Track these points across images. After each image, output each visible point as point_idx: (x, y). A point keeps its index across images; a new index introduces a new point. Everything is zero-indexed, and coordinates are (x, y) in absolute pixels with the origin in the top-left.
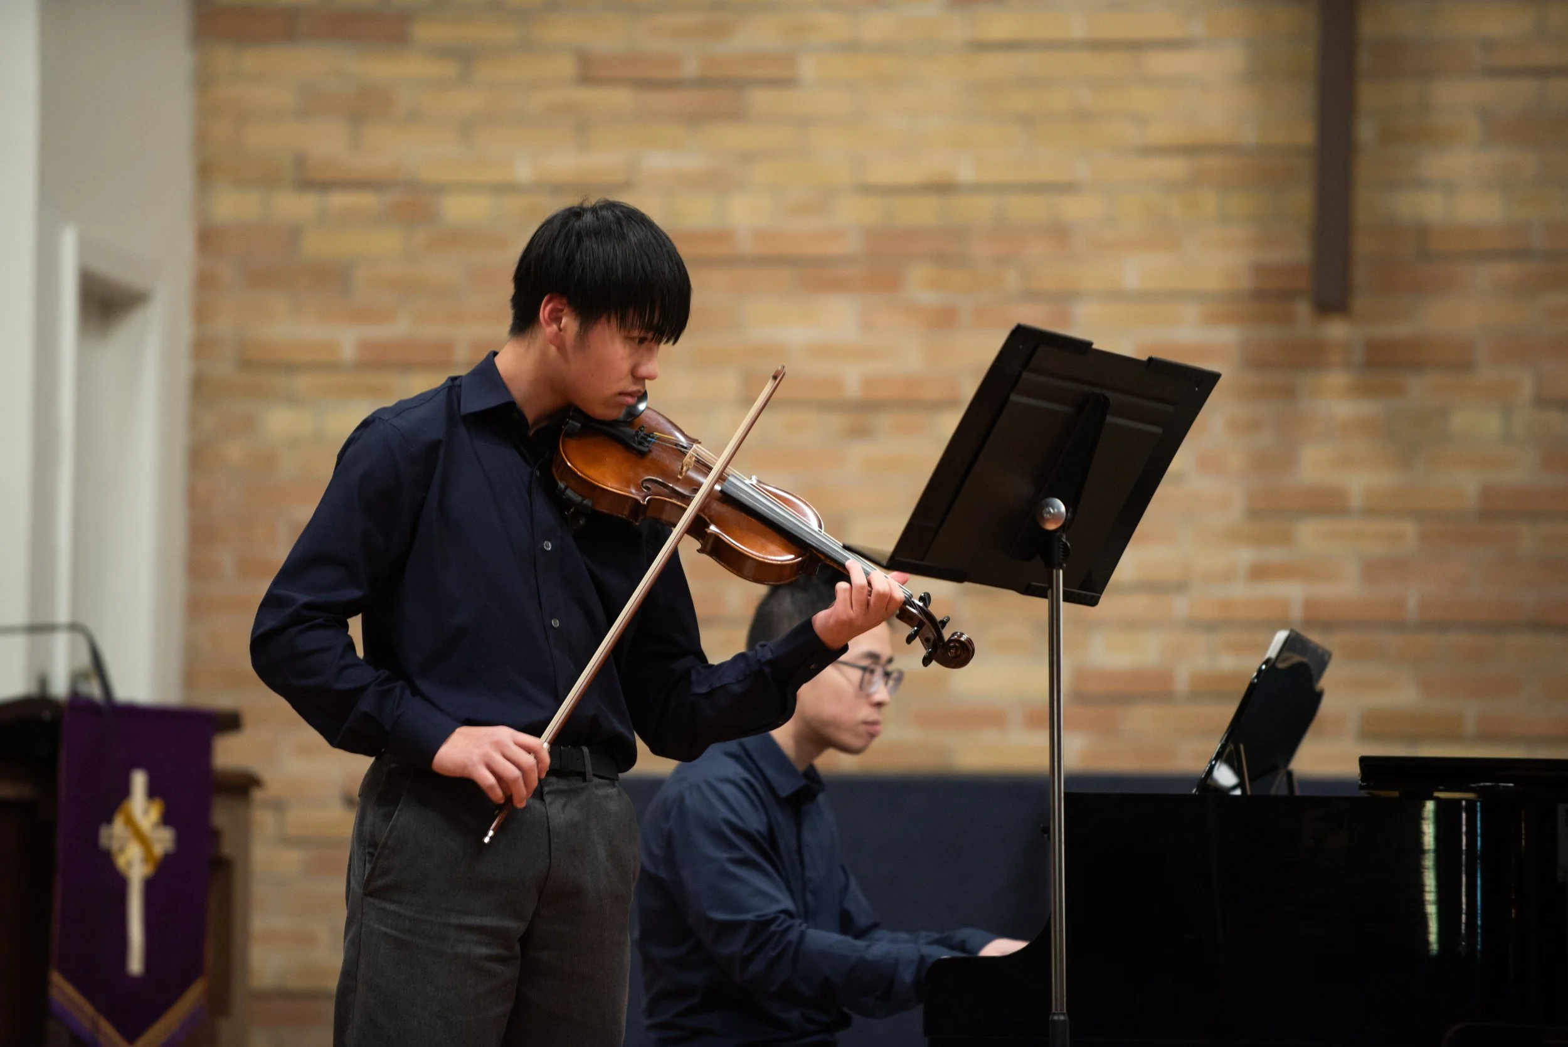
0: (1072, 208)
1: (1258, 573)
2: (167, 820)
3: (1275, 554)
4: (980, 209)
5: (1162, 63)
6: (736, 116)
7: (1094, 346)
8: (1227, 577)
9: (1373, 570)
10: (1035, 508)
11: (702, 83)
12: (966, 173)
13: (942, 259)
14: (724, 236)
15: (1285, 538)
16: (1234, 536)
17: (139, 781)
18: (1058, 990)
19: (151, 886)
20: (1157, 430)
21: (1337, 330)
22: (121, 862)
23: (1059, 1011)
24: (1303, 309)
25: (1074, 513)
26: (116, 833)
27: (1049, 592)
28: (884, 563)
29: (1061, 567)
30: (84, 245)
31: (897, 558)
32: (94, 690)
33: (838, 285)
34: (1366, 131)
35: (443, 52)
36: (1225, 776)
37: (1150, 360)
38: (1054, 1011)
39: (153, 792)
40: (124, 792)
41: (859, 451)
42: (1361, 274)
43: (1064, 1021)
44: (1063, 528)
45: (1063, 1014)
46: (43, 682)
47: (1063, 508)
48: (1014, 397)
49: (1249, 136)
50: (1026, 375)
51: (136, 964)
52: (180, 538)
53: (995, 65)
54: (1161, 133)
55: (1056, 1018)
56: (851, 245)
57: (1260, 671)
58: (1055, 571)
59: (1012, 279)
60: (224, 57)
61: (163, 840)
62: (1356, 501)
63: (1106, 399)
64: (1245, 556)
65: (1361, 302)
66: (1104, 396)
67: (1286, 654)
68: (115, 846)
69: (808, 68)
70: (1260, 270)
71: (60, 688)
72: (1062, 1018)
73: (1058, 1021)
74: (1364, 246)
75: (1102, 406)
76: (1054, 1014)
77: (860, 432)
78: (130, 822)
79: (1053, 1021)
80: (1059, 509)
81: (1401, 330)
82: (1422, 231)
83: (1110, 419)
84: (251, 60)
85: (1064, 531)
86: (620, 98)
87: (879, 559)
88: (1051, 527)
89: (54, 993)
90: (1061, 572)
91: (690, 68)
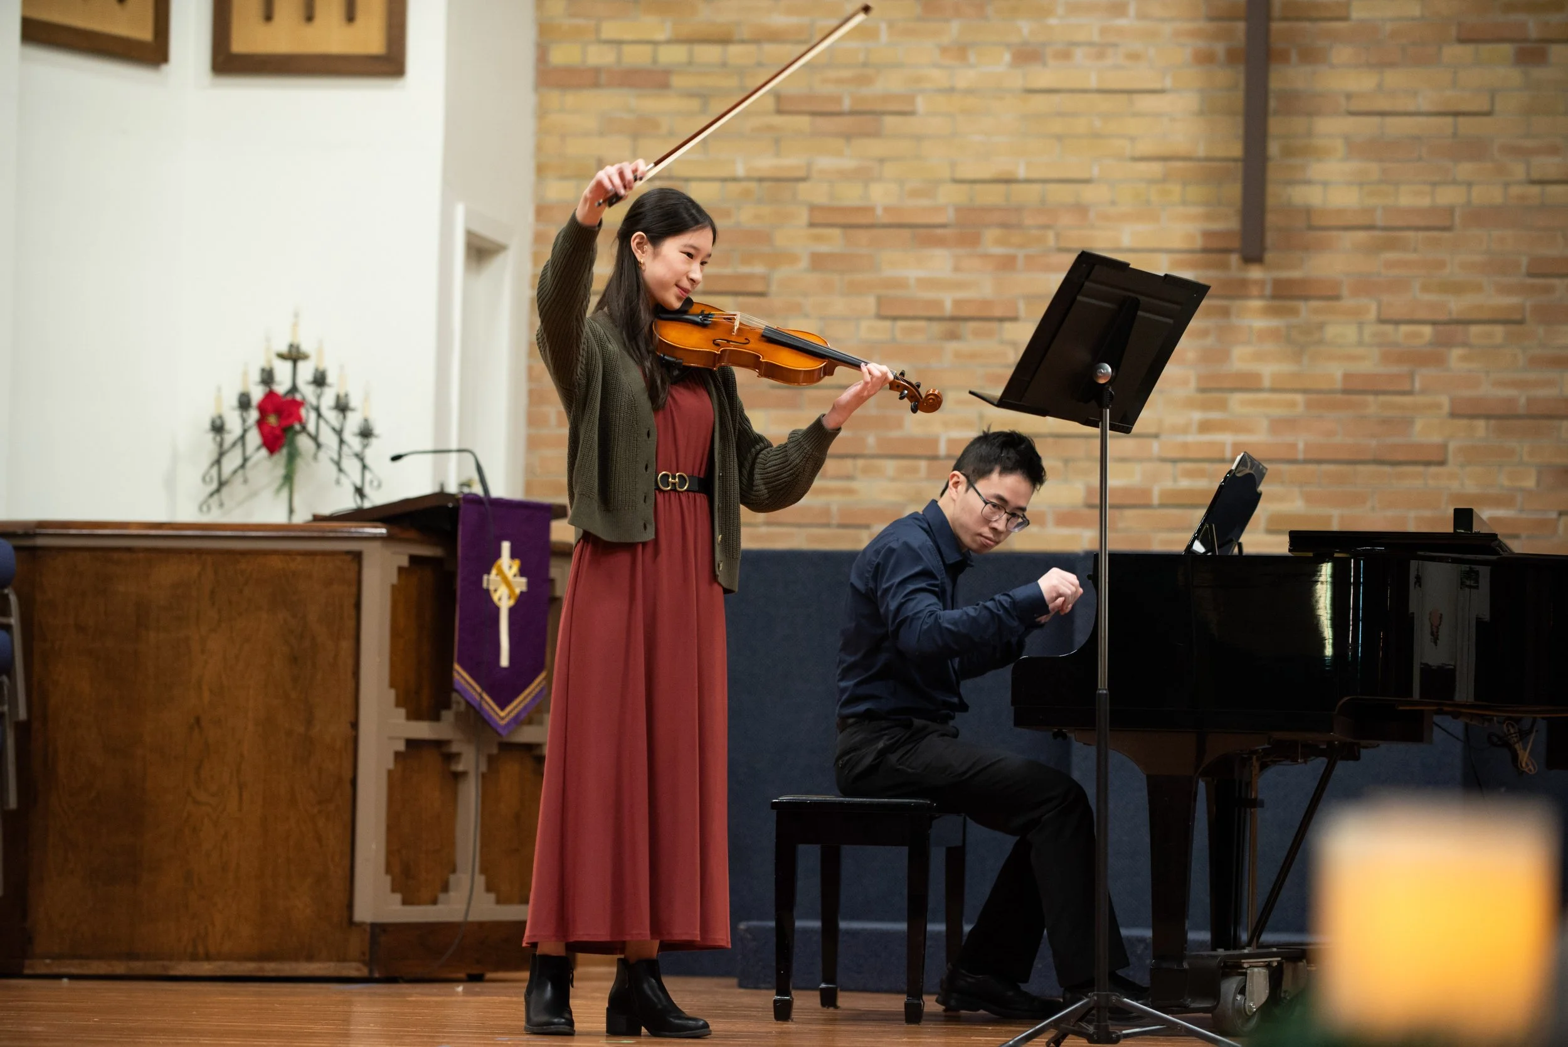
0: (1088, 194)
1: (1205, 427)
2: (522, 572)
3: (1215, 415)
4: (1030, 194)
5: (1145, 103)
6: (876, 134)
7: (1130, 266)
8: (1185, 430)
9: (1278, 425)
10: (1092, 370)
11: (852, 113)
12: (1022, 172)
13: (1004, 226)
14: (869, 210)
15: (1223, 405)
16: (1190, 404)
17: (506, 546)
18: (1103, 676)
19: (512, 611)
20: (1171, 321)
21: (1255, 273)
22: (495, 597)
23: (1103, 687)
24: (1234, 259)
25: (1117, 374)
26: (492, 580)
27: (1100, 424)
28: (996, 403)
29: (1108, 407)
30: (469, 215)
31: (1003, 400)
32: (478, 490)
33: (941, 242)
34: (1274, 148)
35: (691, 95)
36: (1198, 547)
37: (1166, 275)
38: (1099, 687)
39: (513, 556)
40: (498, 555)
41: (952, 346)
42: (1270, 238)
43: (1106, 694)
44: (1110, 382)
45: (1106, 690)
46: (442, 486)
47: (1110, 370)
48: (1079, 298)
49: (1201, 151)
50: (1087, 284)
51: (504, 661)
52: (523, 400)
53: (1040, 103)
54: (1145, 147)
55: (1101, 692)
56: (949, 216)
57: (1226, 478)
58: (1104, 410)
59: (1051, 239)
60: (554, 97)
61: (521, 584)
62: (1267, 383)
63: (1138, 301)
64: (1197, 416)
65: (1269, 256)
66: (1137, 298)
67: (1241, 468)
68: (492, 588)
69: (921, 104)
70: (1207, 235)
71: (452, 488)
72: (1105, 692)
73: (1102, 694)
74: (1272, 219)
75: (1135, 305)
76: (1100, 689)
77: (953, 336)
78: (500, 572)
79: (1099, 694)
80: (1107, 369)
81: (1296, 274)
82: (1308, 211)
83: (1140, 313)
84: (571, 99)
85: (1111, 385)
86: (804, 122)
87: (992, 400)
88: (1102, 381)
89: (456, 676)
90: (1108, 410)
91: (847, 105)
